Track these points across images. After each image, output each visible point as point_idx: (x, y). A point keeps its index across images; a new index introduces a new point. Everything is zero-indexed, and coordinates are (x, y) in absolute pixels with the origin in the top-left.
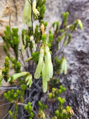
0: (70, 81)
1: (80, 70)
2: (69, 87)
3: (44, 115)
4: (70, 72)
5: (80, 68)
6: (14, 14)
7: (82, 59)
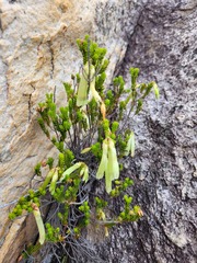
0: (139, 168)
1: (154, 153)
2: (138, 177)
3: (104, 216)
4: (139, 154)
5: (153, 149)
6: (49, 62)
7: (158, 135)
